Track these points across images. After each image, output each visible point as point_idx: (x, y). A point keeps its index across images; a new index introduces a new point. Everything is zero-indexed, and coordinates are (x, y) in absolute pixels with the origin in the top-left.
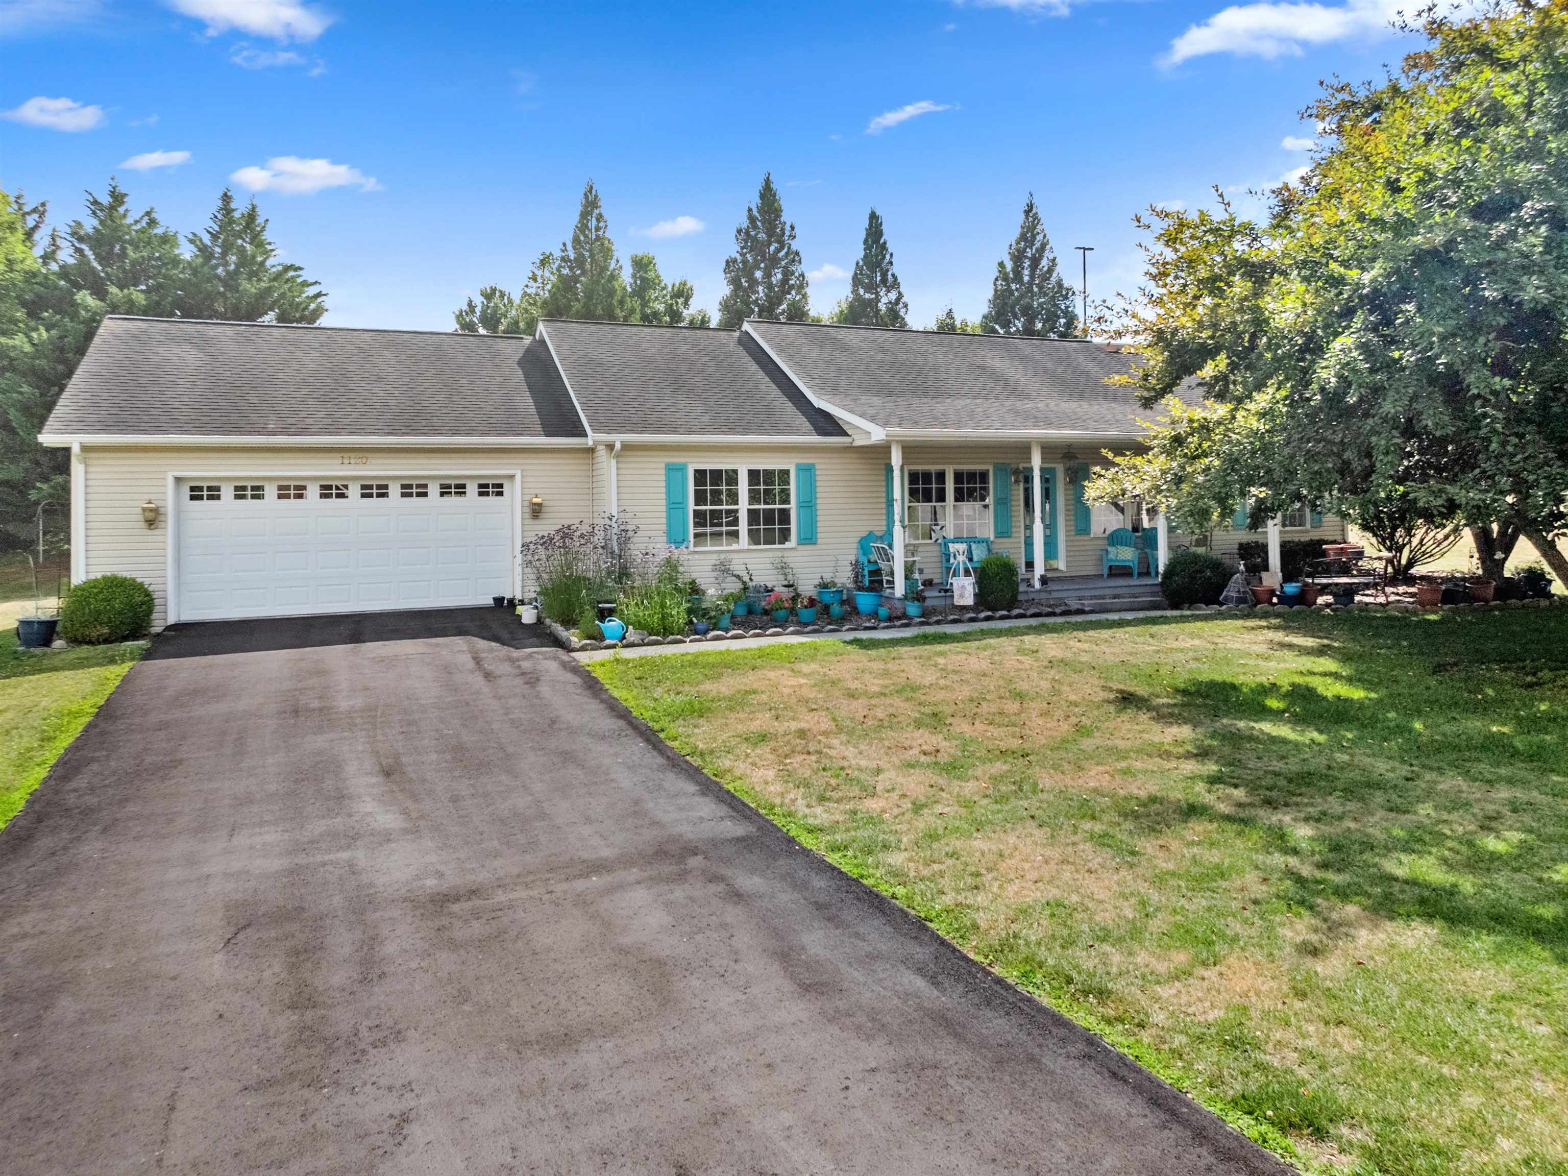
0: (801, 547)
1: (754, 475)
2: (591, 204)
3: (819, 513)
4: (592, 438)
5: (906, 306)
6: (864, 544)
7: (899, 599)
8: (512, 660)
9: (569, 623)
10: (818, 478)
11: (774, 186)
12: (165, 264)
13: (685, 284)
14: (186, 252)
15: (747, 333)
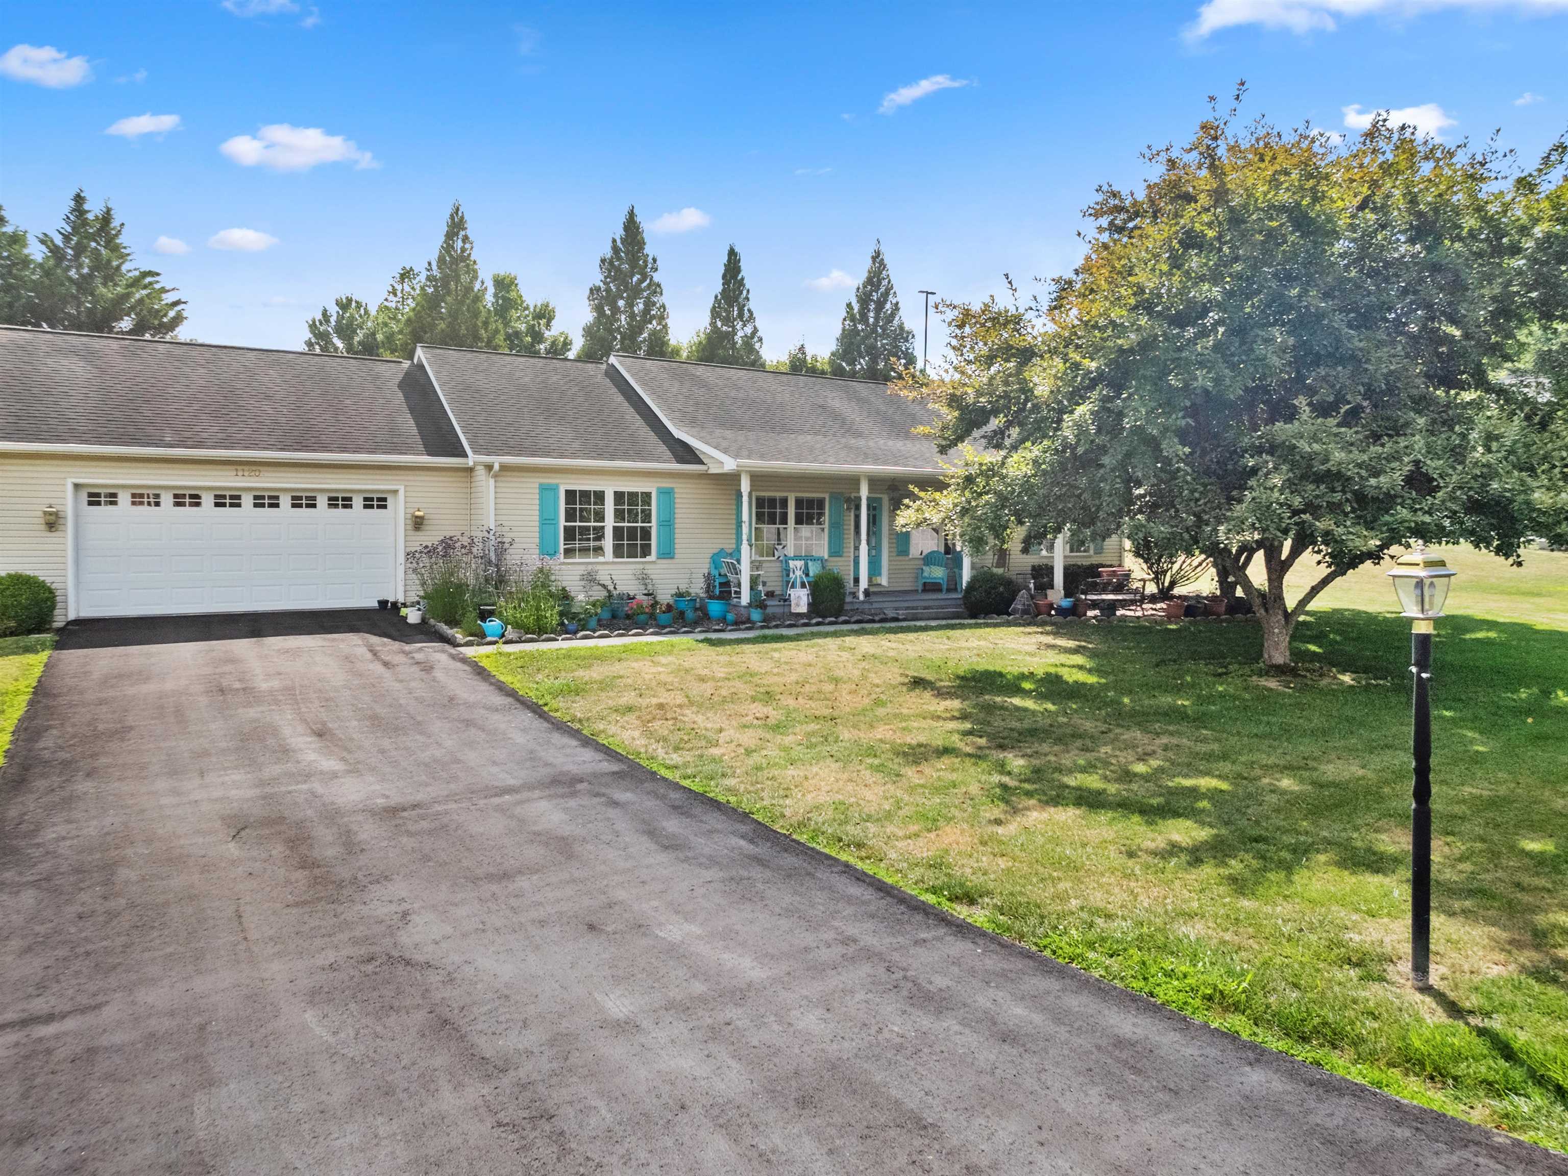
0: (660, 561)
1: (619, 497)
2: (456, 225)
3: (677, 531)
4: (472, 459)
5: (760, 340)
6: (715, 560)
7: (745, 607)
8: (406, 653)
9: (453, 622)
10: (677, 501)
11: (638, 219)
12: (14, 264)
13: (547, 306)
14: (36, 252)
15: (613, 366)
